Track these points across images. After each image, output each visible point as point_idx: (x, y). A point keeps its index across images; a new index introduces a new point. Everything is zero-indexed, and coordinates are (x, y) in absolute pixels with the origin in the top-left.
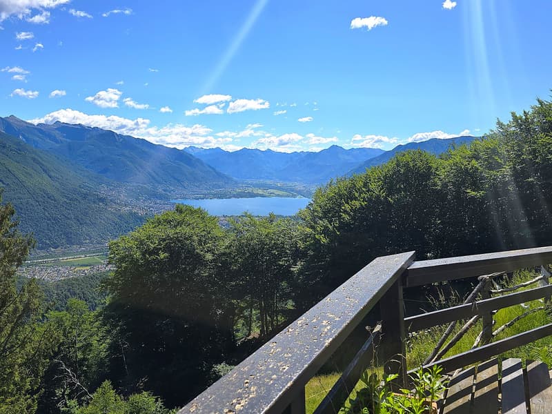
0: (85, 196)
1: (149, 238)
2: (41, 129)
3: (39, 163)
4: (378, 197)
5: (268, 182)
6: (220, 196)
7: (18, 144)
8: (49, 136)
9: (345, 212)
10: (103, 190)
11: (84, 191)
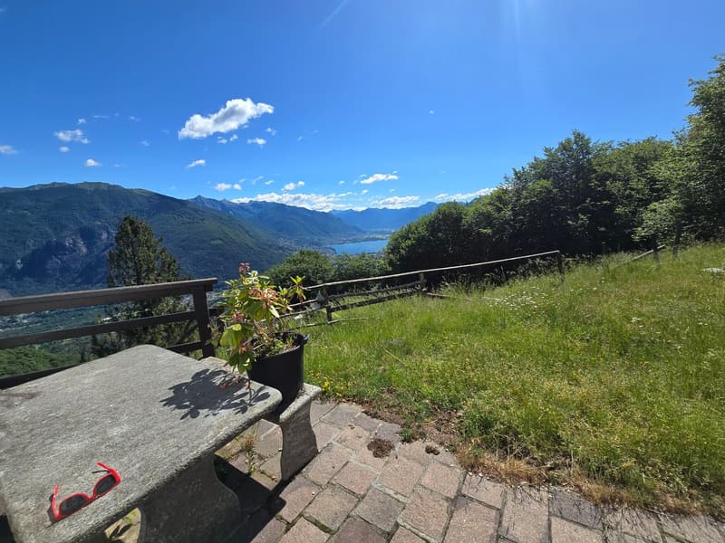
0: (270, 246)
1: (280, 272)
2: (242, 207)
3: (242, 227)
4: (424, 236)
5: (385, 229)
6: (355, 241)
7: (229, 217)
8: (247, 210)
9: (403, 249)
10: (282, 242)
11: (270, 243)
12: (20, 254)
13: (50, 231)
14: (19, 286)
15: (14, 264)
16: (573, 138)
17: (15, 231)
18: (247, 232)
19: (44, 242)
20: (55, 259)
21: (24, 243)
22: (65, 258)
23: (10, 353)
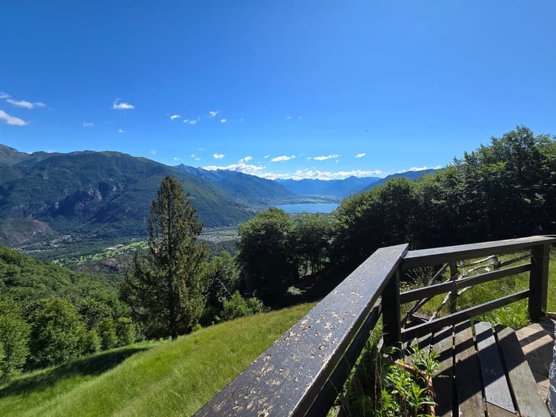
0: (230, 203)
1: (257, 223)
2: (211, 173)
3: (210, 188)
4: (378, 203)
5: (317, 196)
6: (292, 203)
7: (202, 180)
8: (215, 176)
9: (358, 211)
10: (238, 200)
11: (229, 201)
12: (59, 198)
13: (80, 184)
14: (54, 220)
15: (54, 205)
16: (516, 131)
17: (57, 182)
18: (213, 192)
19: (75, 191)
20: (80, 203)
21: (62, 191)
22: (87, 203)
23: (46, 268)
